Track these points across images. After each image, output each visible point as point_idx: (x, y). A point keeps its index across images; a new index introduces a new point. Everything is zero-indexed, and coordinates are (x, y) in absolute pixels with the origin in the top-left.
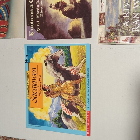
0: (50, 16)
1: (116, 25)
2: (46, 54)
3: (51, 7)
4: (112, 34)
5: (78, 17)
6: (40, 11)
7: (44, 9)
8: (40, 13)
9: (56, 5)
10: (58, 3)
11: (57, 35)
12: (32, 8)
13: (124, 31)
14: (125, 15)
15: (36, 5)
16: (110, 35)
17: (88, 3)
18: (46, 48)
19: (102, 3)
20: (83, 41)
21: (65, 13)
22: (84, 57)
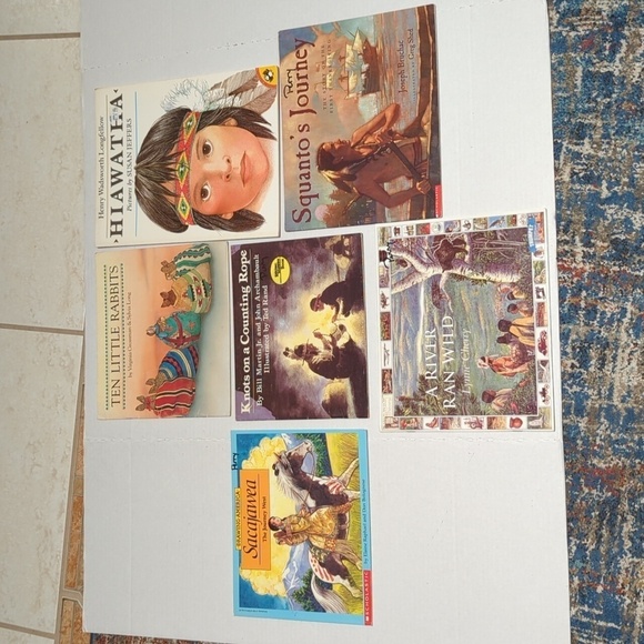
0: (285, 373)
1: (414, 394)
2: (277, 450)
3: (286, 354)
4: (407, 411)
5: (342, 376)
6: (264, 362)
7: (272, 358)
8: (263, 367)
9: (296, 351)
10: (301, 347)
11: (299, 412)
12: (246, 356)
13: (428, 407)
14: (429, 375)
15: (256, 349)
16: (403, 414)
17: (360, 350)
18: (276, 439)
19: (386, 351)
20: (352, 423)
21: (315, 367)
22: (355, 456)
